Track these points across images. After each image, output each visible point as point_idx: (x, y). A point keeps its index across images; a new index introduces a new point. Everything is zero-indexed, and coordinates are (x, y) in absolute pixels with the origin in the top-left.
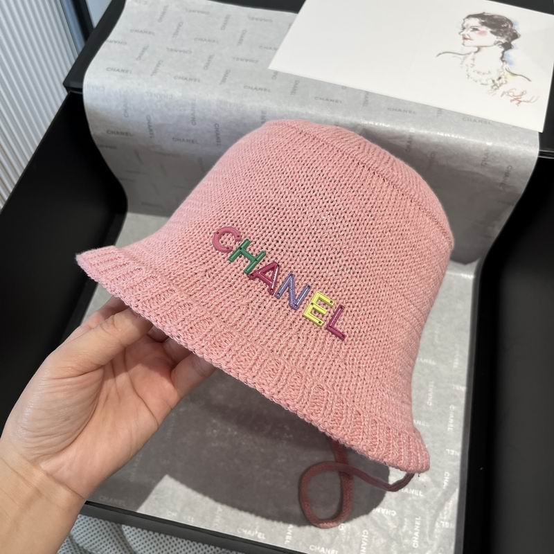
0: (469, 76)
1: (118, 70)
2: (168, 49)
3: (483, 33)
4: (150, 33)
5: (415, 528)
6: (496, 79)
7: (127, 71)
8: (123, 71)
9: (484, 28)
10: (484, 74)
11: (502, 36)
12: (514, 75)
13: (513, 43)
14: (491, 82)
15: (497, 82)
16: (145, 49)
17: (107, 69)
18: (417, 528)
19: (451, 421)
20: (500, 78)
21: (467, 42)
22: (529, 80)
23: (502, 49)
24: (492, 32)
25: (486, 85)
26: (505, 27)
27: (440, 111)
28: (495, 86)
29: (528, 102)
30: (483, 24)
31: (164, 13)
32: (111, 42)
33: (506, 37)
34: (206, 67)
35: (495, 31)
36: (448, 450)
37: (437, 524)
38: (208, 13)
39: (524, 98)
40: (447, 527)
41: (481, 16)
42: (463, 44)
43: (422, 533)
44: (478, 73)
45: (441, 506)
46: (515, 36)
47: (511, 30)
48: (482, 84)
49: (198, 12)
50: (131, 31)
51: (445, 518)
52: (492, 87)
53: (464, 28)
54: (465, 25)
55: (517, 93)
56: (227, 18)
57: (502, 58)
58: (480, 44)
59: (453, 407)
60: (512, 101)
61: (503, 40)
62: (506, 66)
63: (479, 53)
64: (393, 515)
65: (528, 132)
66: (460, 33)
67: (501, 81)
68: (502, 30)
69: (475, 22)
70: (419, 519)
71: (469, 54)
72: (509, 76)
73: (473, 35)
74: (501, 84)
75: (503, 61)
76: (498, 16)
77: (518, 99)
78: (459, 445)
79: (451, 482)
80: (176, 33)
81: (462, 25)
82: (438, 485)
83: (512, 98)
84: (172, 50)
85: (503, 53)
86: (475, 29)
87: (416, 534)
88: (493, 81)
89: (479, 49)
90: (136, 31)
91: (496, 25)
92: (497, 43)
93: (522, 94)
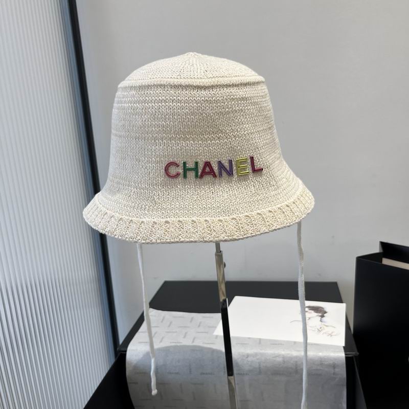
3: (310, 313)
6: (319, 328)
9: (310, 311)
10: (314, 327)
11: (320, 313)
12: (327, 326)
13: (325, 315)
14: (317, 329)
15: (320, 330)
20: (321, 328)
22: (334, 327)
23: (320, 318)
24: (315, 312)
25: (315, 331)
26: (320, 310)
27: (295, 343)
29: (336, 335)
30: (310, 309)
34: (185, 337)
39: (333, 334)
41: (309, 307)
46: (326, 312)
47: (323, 311)
48: (313, 331)
55: (330, 332)
57: (321, 321)
58: (309, 316)
60: (328, 336)
61: (320, 314)
62: (323, 323)
63: (310, 320)
65: (338, 347)
69: (306, 309)
72: (325, 327)
74: (322, 330)
76: (317, 306)
77: (330, 335)
86: (306, 312)
89: (309, 318)
91: (316, 309)
92: (318, 316)
93: (332, 333)
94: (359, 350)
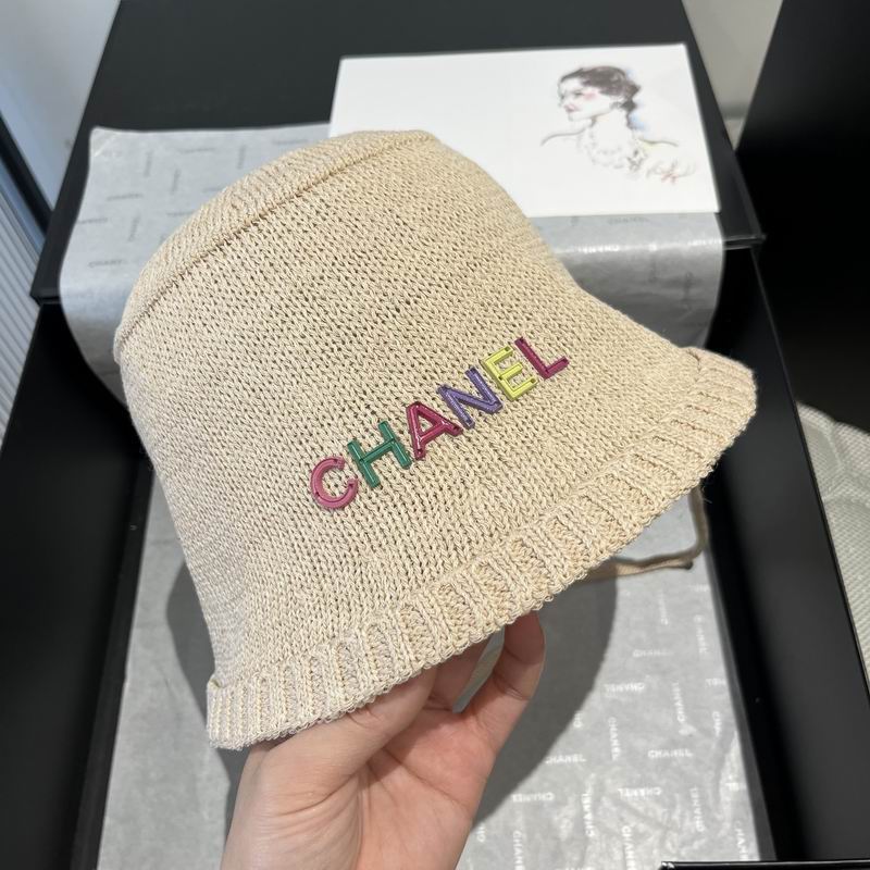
0: (593, 161)
1: (106, 263)
2: (169, 214)
3: (590, 96)
4: (137, 196)
5: (692, 803)
6: (630, 153)
7: (120, 262)
8: (113, 262)
9: (590, 90)
10: (613, 152)
11: (618, 93)
12: (652, 143)
14: (626, 162)
15: (636, 159)
16: (136, 222)
17: (91, 265)
18: (696, 802)
19: (701, 638)
20: (636, 153)
21: (575, 115)
22: (675, 145)
23: (624, 113)
24: (602, 92)
25: (621, 167)
26: (615, 82)
28: (635, 165)
29: (685, 175)
30: (587, 83)
31: (149, 163)
32: (84, 222)
33: (622, 94)
35: (605, 89)
36: (708, 681)
37: (721, 790)
38: (212, 149)
39: (678, 171)
40: (737, 789)
41: (579, 73)
42: (571, 119)
43: (705, 808)
44: (605, 153)
45: (720, 762)
46: (634, 89)
47: (626, 82)
48: (617, 167)
49: (200, 150)
50: (110, 199)
51: (730, 777)
52: (631, 168)
53: (563, 97)
54: (563, 92)
55: (666, 166)
56: (243, 150)
57: (630, 124)
58: (592, 113)
59: (699, 619)
60: (664, 179)
61: (621, 99)
62: (639, 133)
63: (597, 126)
64: (658, 793)
65: (698, 217)
66: (560, 105)
67: (638, 157)
68: (614, 86)
69: (575, 84)
70: (695, 789)
71: (583, 130)
72: (647, 146)
73: (579, 102)
74: (641, 160)
75: (631, 128)
76: (603, 68)
77: (670, 176)
78: (721, 669)
79: (725, 724)
80: (174, 188)
81: (559, 92)
82: (708, 733)
83: (662, 176)
84: (175, 215)
85: (627, 116)
86: (578, 94)
87: (697, 811)
88: (629, 159)
89: (594, 119)
90: (117, 198)
91: (605, 80)
92: (615, 105)
93: (673, 166)
94: (766, 224)
